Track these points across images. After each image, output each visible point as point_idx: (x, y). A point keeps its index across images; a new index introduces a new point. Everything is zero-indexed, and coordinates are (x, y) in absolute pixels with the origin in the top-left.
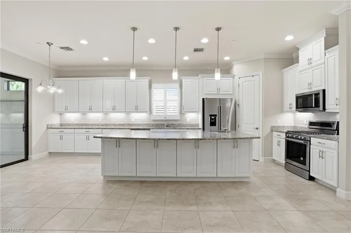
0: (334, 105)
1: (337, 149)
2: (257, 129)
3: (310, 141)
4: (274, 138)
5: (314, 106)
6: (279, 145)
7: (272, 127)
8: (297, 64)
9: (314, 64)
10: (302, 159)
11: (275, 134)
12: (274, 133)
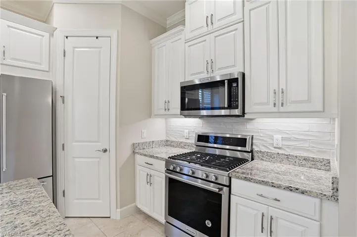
0: (267, 104)
1: (317, 218)
2: (105, 151)
3: (229, 186)
4: (138, 168)
5: (226, 106)
6: (149, 183)
7: (134, 144)
8: (180, 27)
9: (217, 24)
10: (209, 224)
11: (140, 159)
12: (138, 157)
